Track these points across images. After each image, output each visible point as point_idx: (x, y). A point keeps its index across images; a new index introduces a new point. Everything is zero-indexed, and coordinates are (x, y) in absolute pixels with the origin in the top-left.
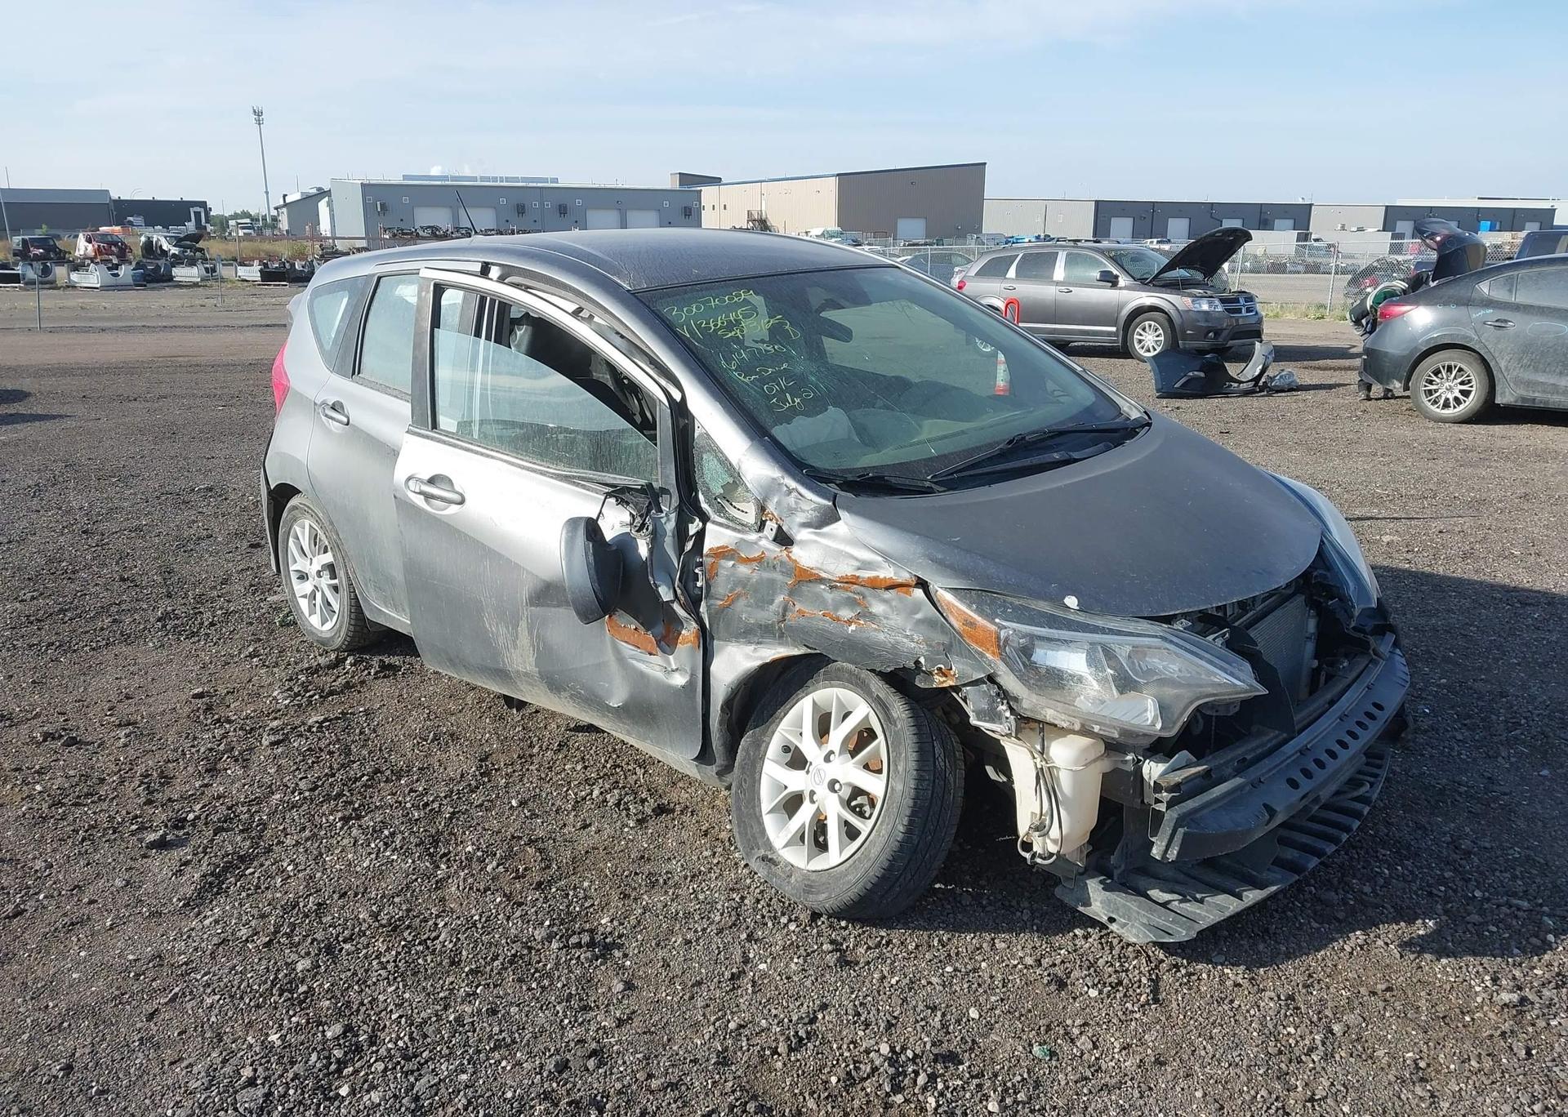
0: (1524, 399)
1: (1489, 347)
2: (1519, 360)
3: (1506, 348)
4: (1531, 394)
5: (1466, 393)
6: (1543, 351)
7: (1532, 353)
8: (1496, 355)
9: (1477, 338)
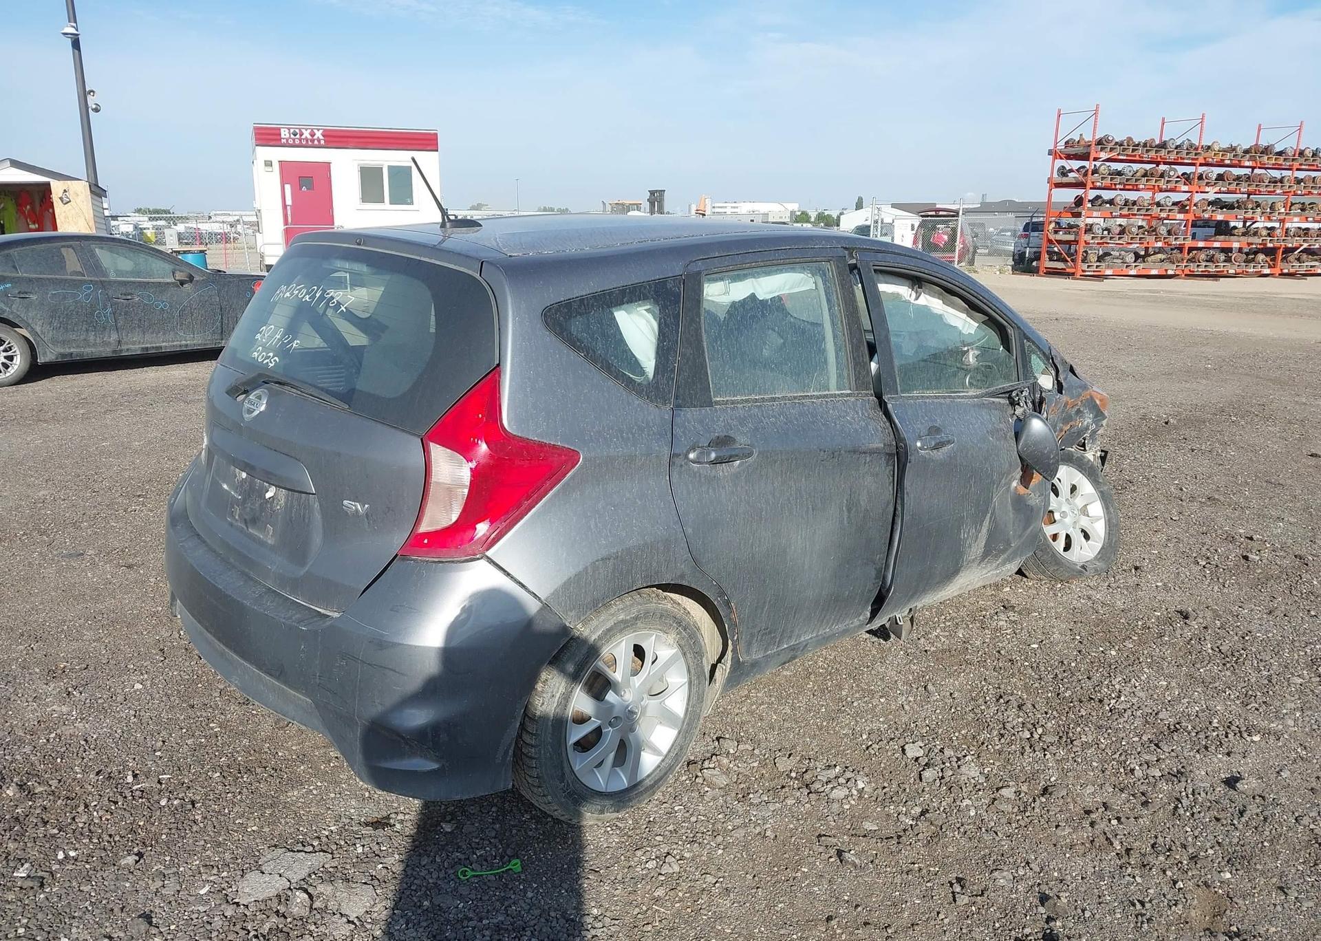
0: (63, 355)
1: (22, 316)
2: (50, 324)
3: (36, 315)
4: (67, 350)
5: (11, 358)
6: (67, 314)
7: (59, 317)
8: (30, 321)
9: (8, 309)
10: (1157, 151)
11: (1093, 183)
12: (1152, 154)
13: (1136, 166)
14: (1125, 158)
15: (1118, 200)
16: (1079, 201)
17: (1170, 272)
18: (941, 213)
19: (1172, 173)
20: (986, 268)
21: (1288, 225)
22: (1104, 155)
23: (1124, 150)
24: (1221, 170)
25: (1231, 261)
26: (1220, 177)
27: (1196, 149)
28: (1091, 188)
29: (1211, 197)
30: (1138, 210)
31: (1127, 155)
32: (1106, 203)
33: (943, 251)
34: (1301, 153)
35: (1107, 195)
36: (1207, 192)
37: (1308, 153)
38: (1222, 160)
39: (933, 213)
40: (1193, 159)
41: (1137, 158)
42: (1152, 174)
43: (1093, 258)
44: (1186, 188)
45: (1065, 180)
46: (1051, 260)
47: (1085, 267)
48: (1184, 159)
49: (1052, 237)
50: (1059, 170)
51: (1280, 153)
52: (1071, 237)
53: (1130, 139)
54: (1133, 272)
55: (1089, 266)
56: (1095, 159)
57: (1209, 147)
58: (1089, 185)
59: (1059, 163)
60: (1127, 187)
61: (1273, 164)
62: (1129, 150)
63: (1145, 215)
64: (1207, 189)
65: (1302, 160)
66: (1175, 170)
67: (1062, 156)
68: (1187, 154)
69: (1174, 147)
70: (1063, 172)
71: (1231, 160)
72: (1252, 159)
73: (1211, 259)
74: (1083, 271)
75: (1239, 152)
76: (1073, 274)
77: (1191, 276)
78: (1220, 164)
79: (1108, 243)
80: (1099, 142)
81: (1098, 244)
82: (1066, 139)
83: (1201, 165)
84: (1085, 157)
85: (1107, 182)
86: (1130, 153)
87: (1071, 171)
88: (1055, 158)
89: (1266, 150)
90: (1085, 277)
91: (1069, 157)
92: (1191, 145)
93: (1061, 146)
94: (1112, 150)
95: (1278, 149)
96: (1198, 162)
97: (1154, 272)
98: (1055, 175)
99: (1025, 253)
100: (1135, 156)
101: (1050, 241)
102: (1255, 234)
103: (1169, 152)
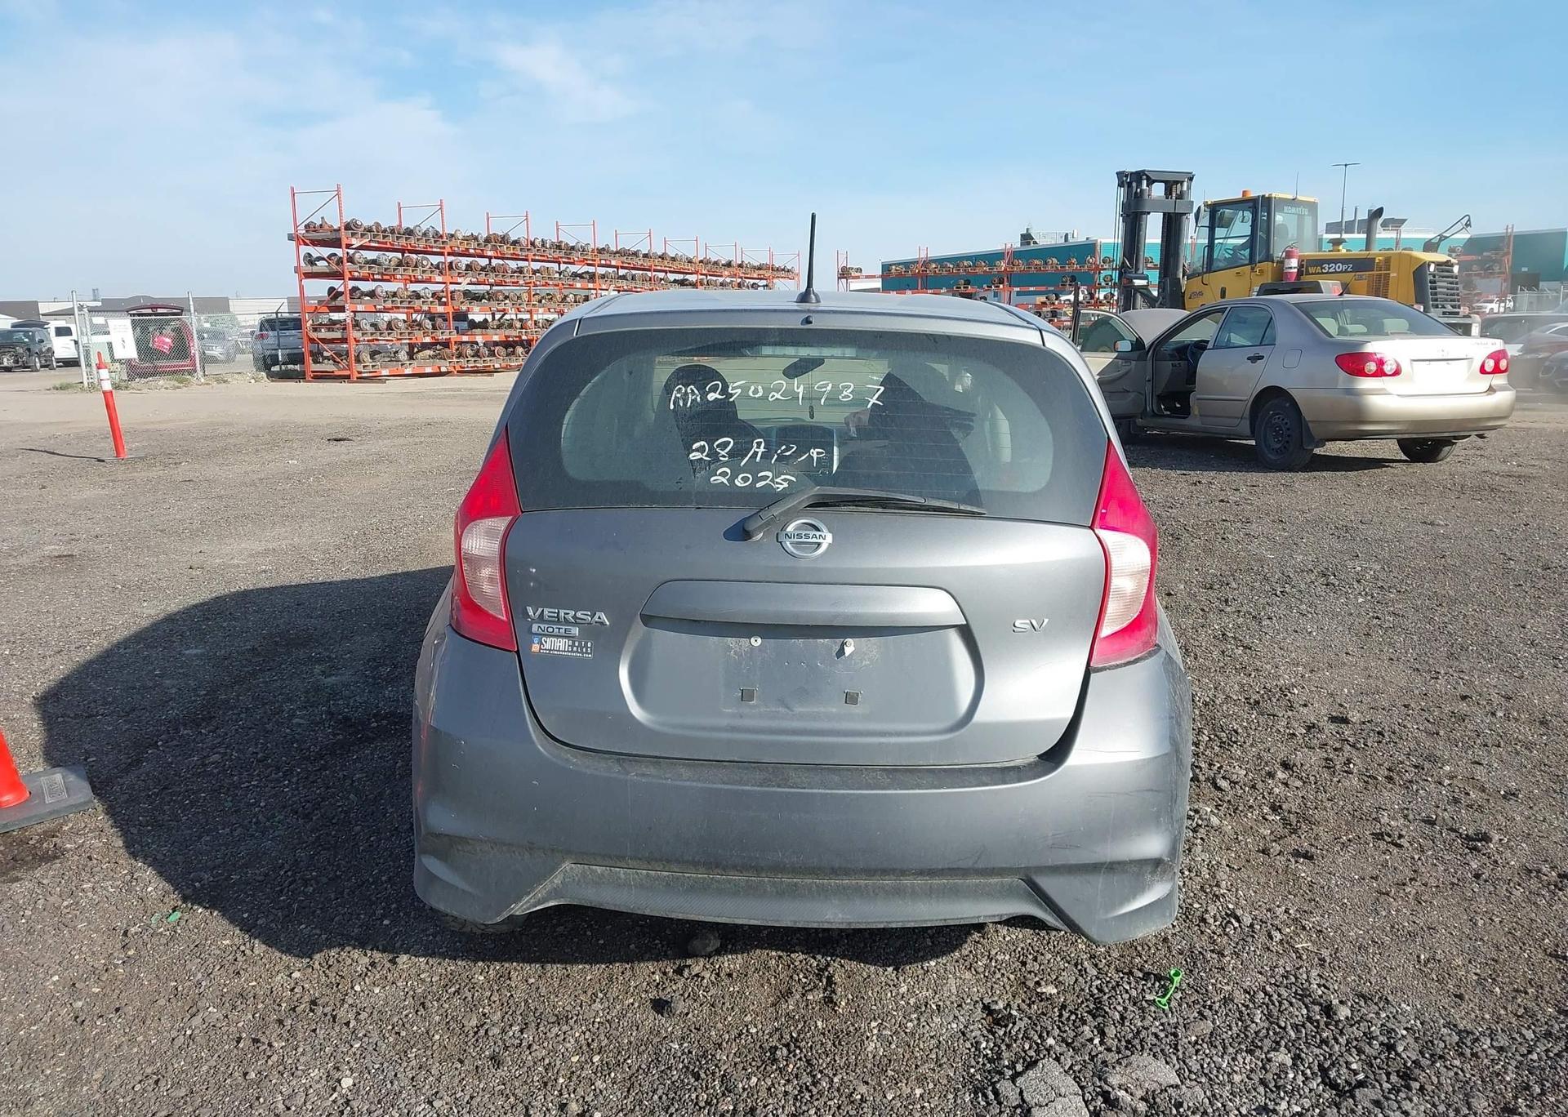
10: (407, 239)
11: (350, 272)
12: (403, 241)
13: (391, 255)
14: (377, 245)
15: (379, 291)
16: (334, 294)
17: (443, 369)
18: (159, 311)
19: (425, 263)
20: (236, 376)
21: (535, 317)
22: (356, 243)
23: (375, 236)
24: (469, 260)
25: (494, 355)
26: (469, 267)
27: (441, 237)
28: (350, 279)
29: (464, 287)
30: (401, 302)
31: (379, 242)
32: (366, 295)
33: (168, 358)
34: (533, 244)
35: (365, 286)
36: (460, 284)
37: (538, 243)
38: (467, 249)
39: (149, 311)
40: (440, 248)
41: (389, 246)
42: (407, 263)
43: (366, 357)
44: (439, 279)
45: (315, 269)
46: (316, 362)
47: (360, 367)
48: (432, 247)
49: (314, 335)
50: (305, 257)
51: (515, 243)
52: (338, 335)
53: (378, 225)
54: (408, 371)
55: (364, 367)
56: (348, 246)
57: (452, 236)
58: (347, 275)
59: (305, 250)
60: (385, 277)
61: (512, 254)
62: (381, 237)
63: (407, 308)
64: (460, 280)
65: (534, 251)
66: (428, 260)
67: (308, 242)
68: (435, 242)
69: (421, 234)
70: (311, 261)
71: (475, 249)
72: (494, 248)
73: (477, 354)
74: (360, 372)
75: (481, 241)
76: (348, 377)
77: (462, 372)
78: (466, 254)
79: (377, 340)
80: (348, 227)
81: (368, 341)
82: (306, 223)
83: (449, 254)
84: (336, 243)
85: (365, 272)
86: (381, 240)
87: (320, 259)
88: (298, 244)
89: (504, 239)
90: (361, 379)
91: (315, 243)
92: (437, 233)
93: (302, 230)
94: (362, 235)
95: (513, 238)
96: (446, 251)
97: (428, 370)
98: (302, 264)
99: (277, 355)
100: (386, 243)
101: (312, 340)
102: (511, 326)
103: (418, 240)
